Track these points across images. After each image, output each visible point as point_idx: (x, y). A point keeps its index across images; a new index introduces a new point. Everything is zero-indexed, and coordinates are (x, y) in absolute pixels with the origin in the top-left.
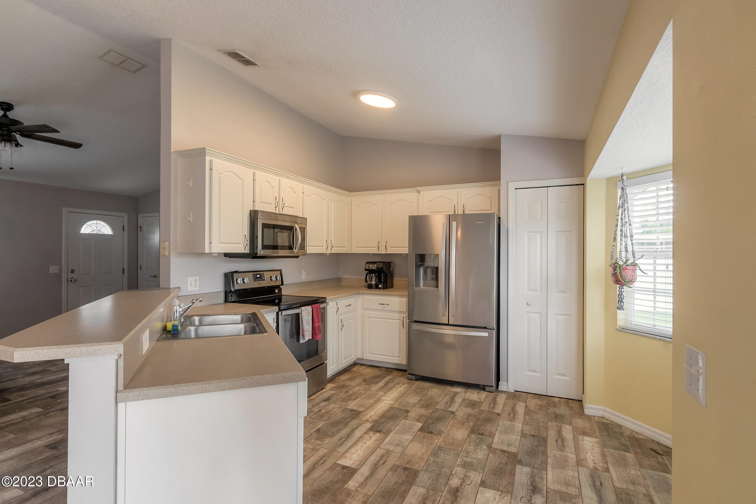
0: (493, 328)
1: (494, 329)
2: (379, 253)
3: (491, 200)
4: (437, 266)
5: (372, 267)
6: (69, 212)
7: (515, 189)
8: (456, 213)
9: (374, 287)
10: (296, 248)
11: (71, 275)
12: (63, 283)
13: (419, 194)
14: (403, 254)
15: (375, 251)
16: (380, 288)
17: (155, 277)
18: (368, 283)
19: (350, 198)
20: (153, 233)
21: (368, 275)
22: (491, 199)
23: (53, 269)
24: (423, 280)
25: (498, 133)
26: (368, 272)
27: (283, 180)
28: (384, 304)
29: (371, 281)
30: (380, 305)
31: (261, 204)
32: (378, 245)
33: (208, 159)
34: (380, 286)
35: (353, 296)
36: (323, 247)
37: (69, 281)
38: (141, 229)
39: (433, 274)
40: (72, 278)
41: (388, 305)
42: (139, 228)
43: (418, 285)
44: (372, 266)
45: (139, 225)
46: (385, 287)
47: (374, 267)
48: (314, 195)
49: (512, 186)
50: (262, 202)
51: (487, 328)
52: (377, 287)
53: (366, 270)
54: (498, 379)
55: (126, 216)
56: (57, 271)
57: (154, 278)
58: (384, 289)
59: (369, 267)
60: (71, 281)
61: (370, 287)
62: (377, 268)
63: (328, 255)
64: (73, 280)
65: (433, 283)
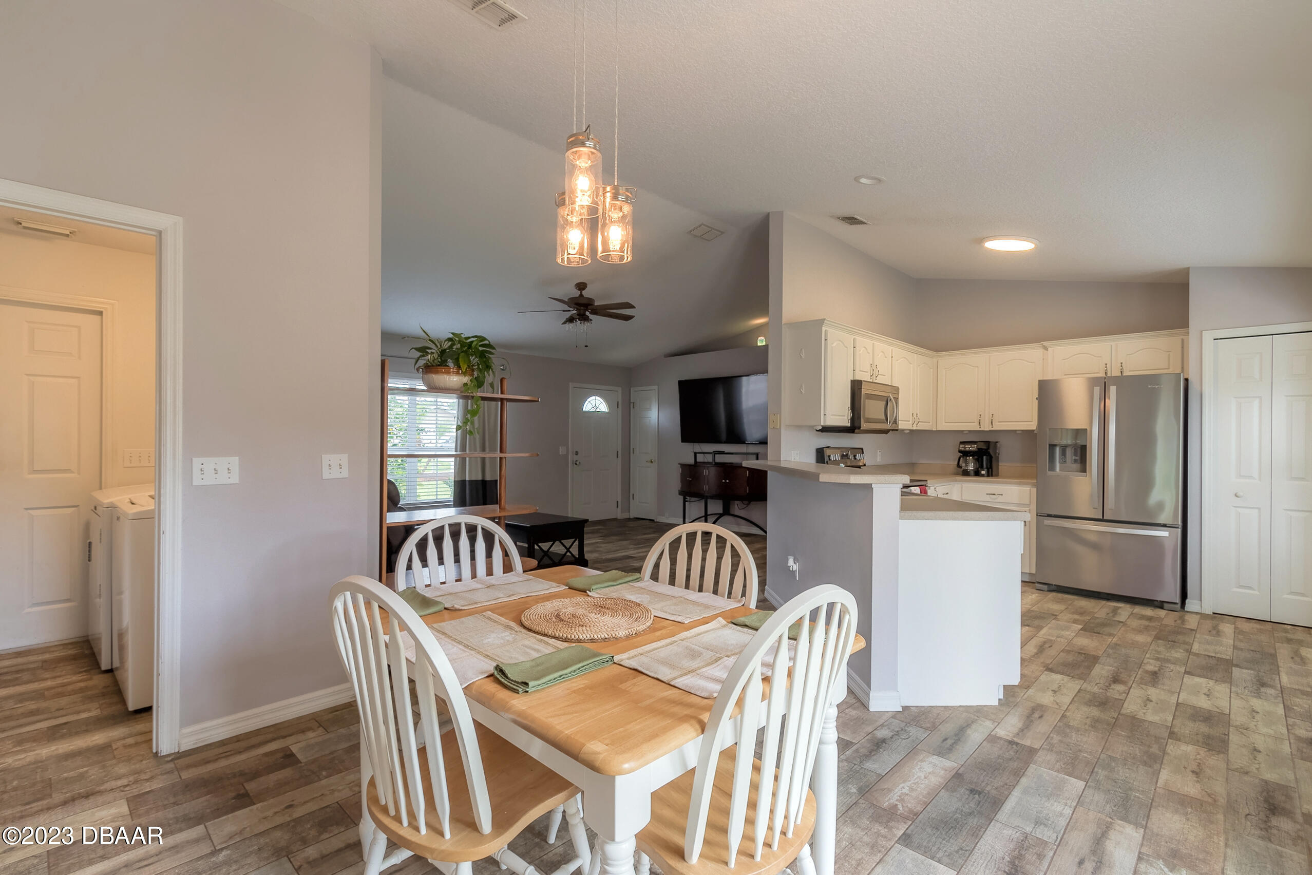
0: (1177, 526)
1: (1178, 528)
2: (980, 429)
3: (1169, 355)
4: (1083, 444)
5: (970, 448)
6: (575, 387)
7: (1215, 339)
8: (1109, 375)
9: (972, 473)
10: (890, 423)
11: (576, 458)
12: (569, 465)
13: (1045, 351)
14: (1016, 431)
15: (975, 427)
16: (983, 476)
17: (652, 462)
18: (962, 469)
19: (935, 360)
20: (650, 409)
21: (962, 458)
22: (1168, 353)
23: (562, 450)
24: (1059, 462)
25: (1186, 266)
26: (962, 454)
27: (876, 343)
28: (994, 494)
29: (966, 466)
30: (988, 495)
31: (861, 372)
32: (980, 420)
33: (824, 329)
34: (983, 472)
35: (949, 484)
36: (909, 421)
37: (574, 464)
38: (634, 405)
39: (1075, 455)
40: (576, 461)
41: (1001, 496)
42: (632, 405)
43: (1052, 468)
44: (970, 446)
45: (632, 401)
46: (990, 474)
47: (973, 448)
48: (902, 359)
49: (1208, 336)
50: (861, 371)
51: (1167, 525)
52: (977, 473)
53: (960, 451)
54: (1184, 595)
55: (620, 389)
56: (565, 453)
57: (650, 463)
58: (988, 476)
59: (965, 448)
60: (576, 464)
61: (966, 473)
62: (978, 449)
63: (908, 433)
64: (578, 463)
65: (1077, 466)
